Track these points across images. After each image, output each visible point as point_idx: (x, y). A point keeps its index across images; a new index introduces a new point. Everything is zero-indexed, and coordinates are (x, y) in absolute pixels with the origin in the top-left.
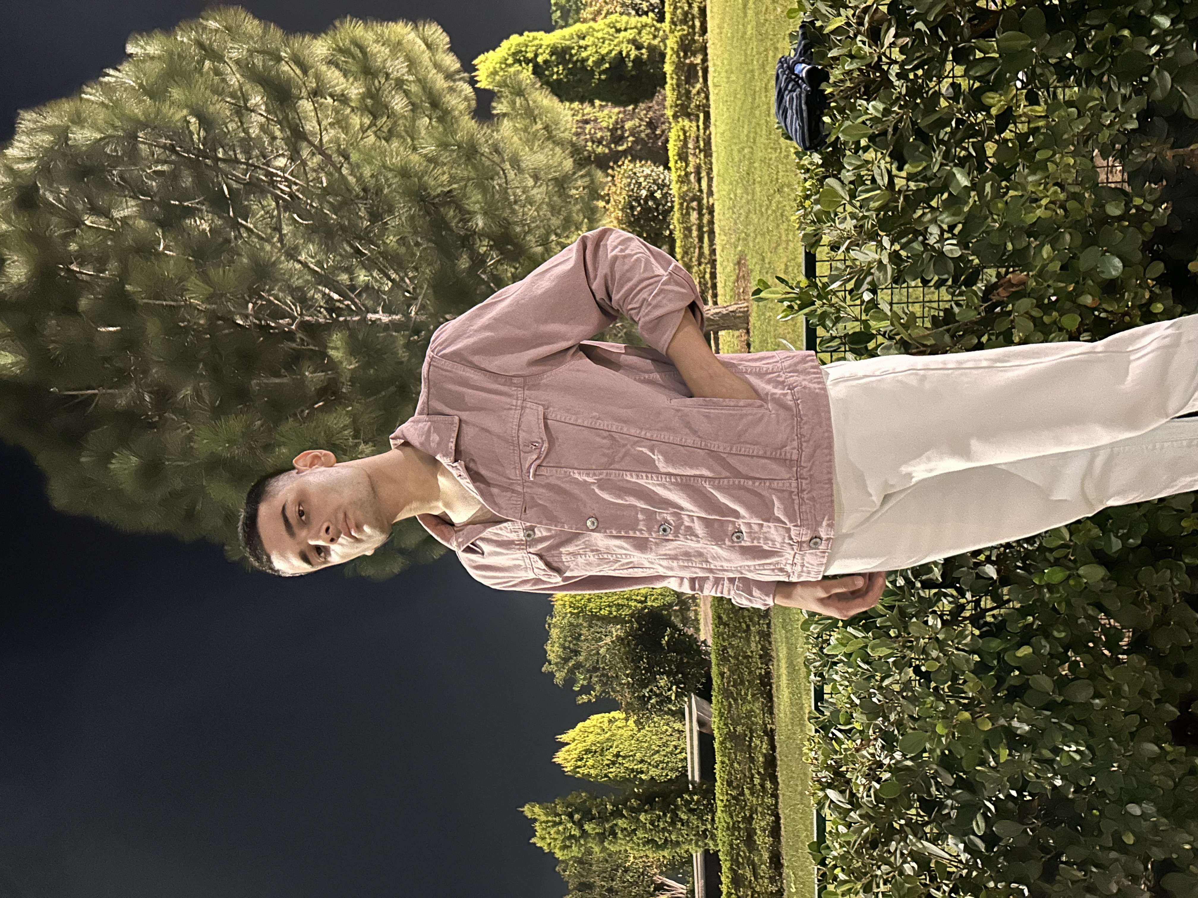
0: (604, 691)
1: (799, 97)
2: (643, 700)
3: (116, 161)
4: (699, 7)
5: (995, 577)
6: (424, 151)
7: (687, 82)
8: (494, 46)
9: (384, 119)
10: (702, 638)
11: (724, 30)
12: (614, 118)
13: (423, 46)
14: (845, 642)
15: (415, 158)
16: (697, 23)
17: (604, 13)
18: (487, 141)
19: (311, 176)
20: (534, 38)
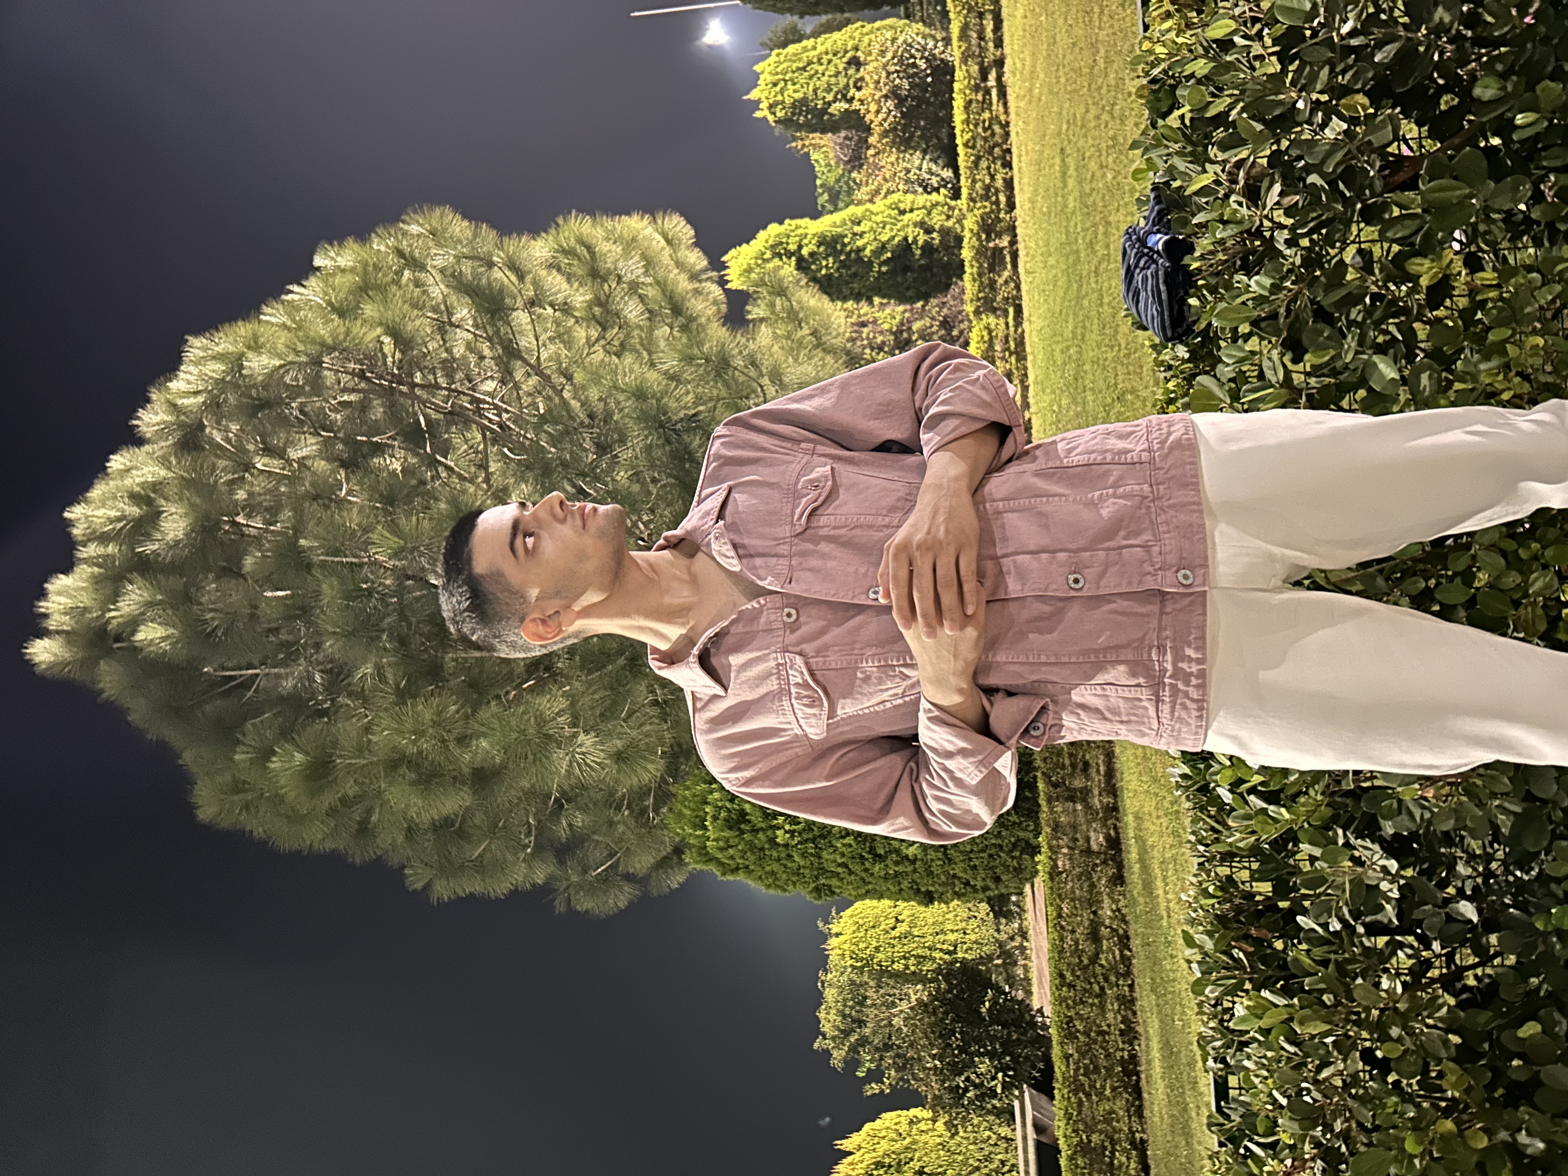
0: (902, 1079)
1: (1155, 275)
2: (957, 1093)
3: (295, 391)
4: (1004, 179)
5: (1475, 919)
6: (665, 367)
7: (991, 269)
8: (748, 239)
9: (616, 330)
10: (1036, 1005)
11: (1039, 205)
12: (898, 318)
13: (663, 242)
14: (1259, 1012)
15: (652, 376)
16: (1002, 198)
17: (883, 192)
18: (741, 352)
19: (526, 400)
20: (797, 227)
